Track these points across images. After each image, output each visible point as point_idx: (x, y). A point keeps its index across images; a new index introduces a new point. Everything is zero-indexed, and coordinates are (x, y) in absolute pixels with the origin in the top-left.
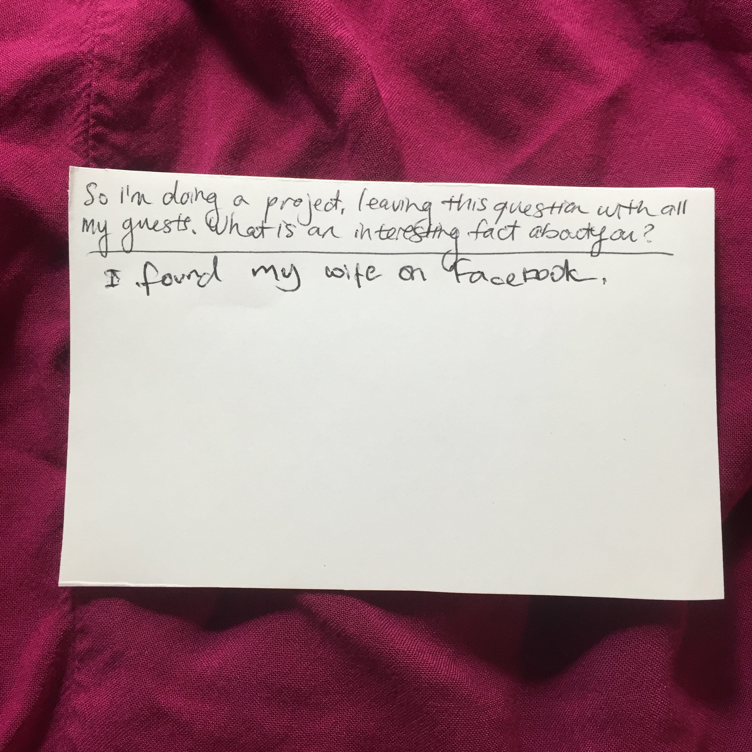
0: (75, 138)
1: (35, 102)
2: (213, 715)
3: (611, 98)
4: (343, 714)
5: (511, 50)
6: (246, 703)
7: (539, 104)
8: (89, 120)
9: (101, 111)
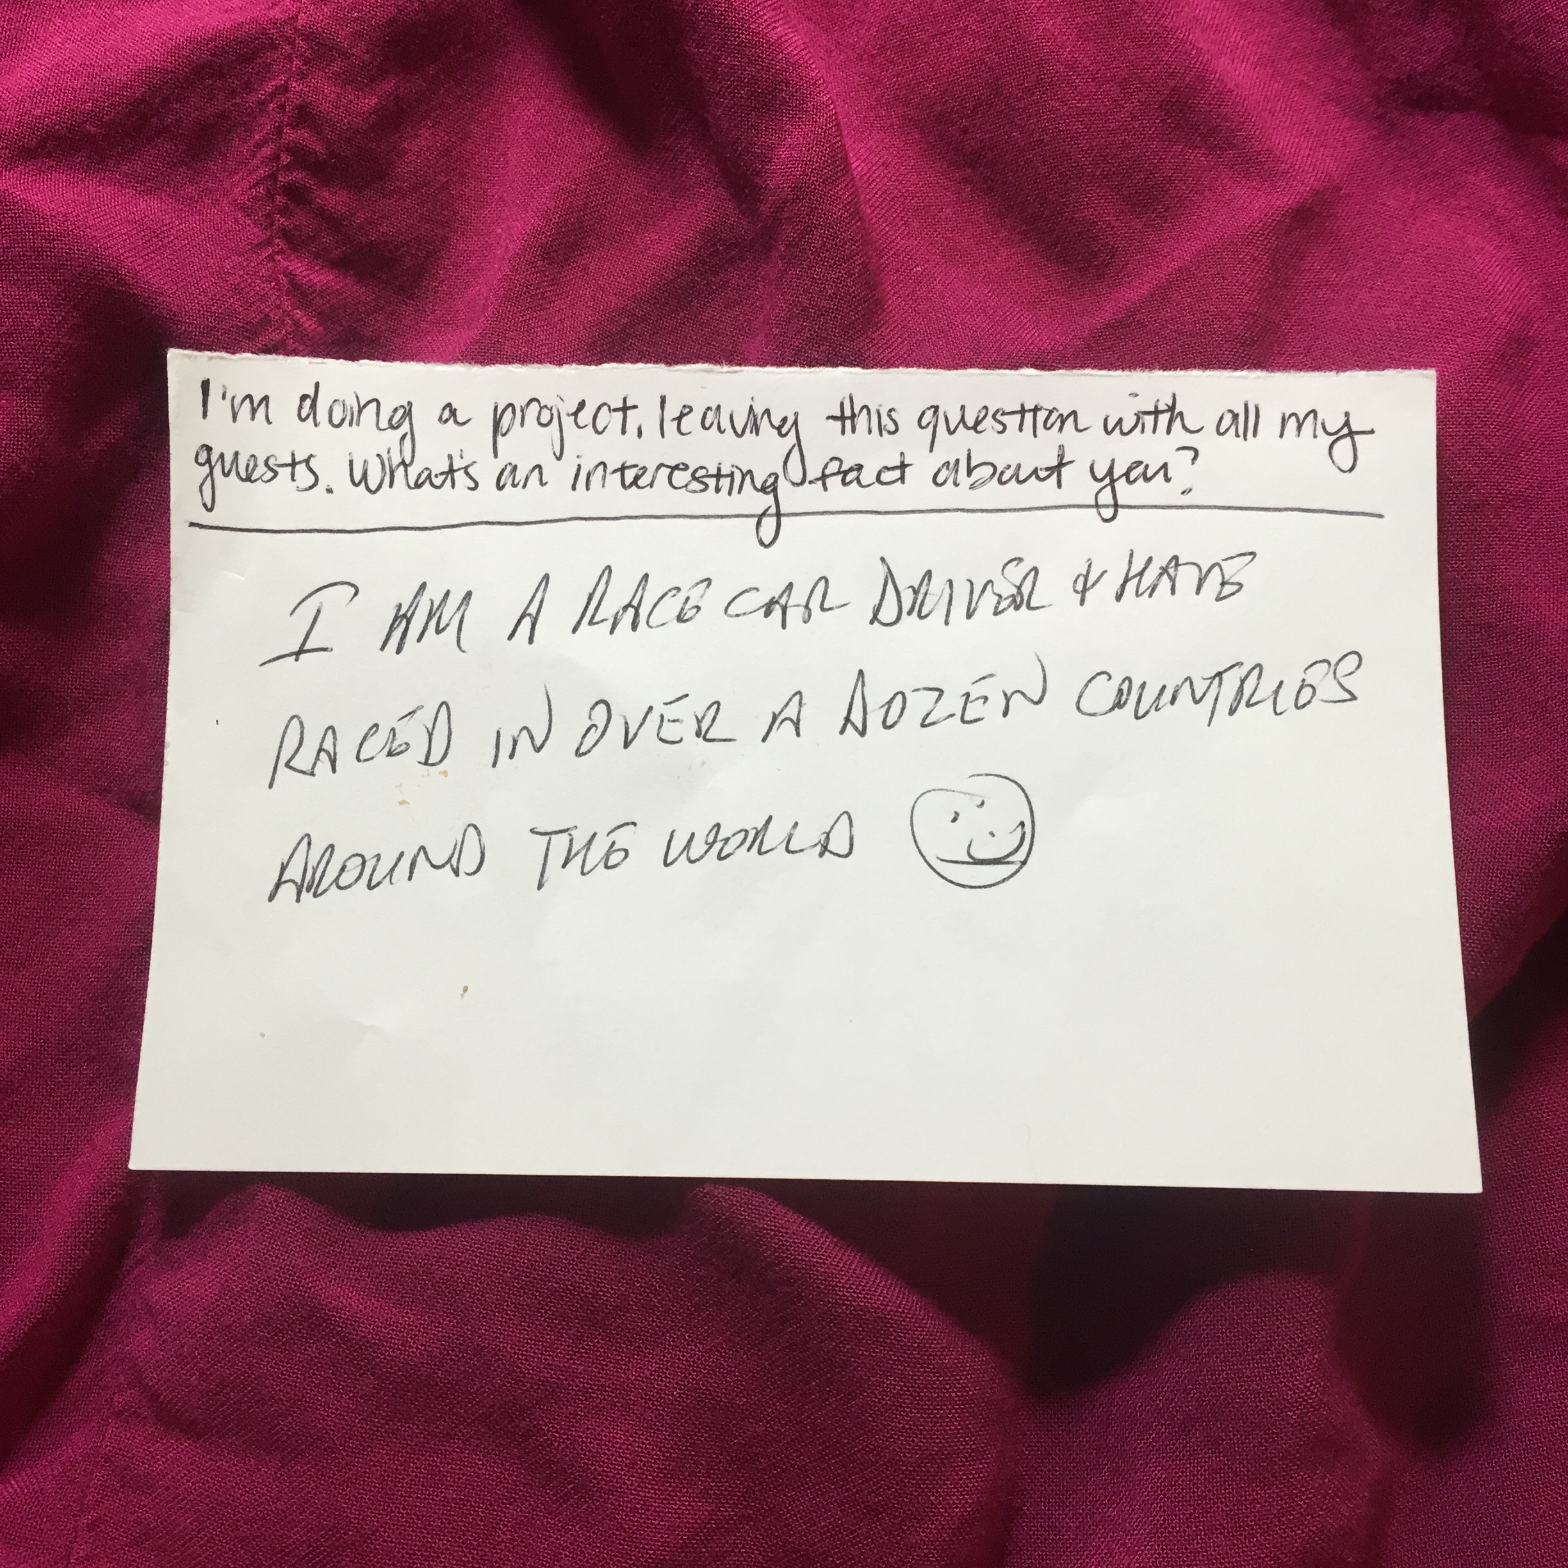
0: (250, 189)
1: (177, 112)
2: (419, 1331)
3: (1298, 210)
4: (676, 1355)
5: (1112, 98)
6: (487, 1313)
7: (1156, 209)
8: (278, 157)
9: (303, 141)
